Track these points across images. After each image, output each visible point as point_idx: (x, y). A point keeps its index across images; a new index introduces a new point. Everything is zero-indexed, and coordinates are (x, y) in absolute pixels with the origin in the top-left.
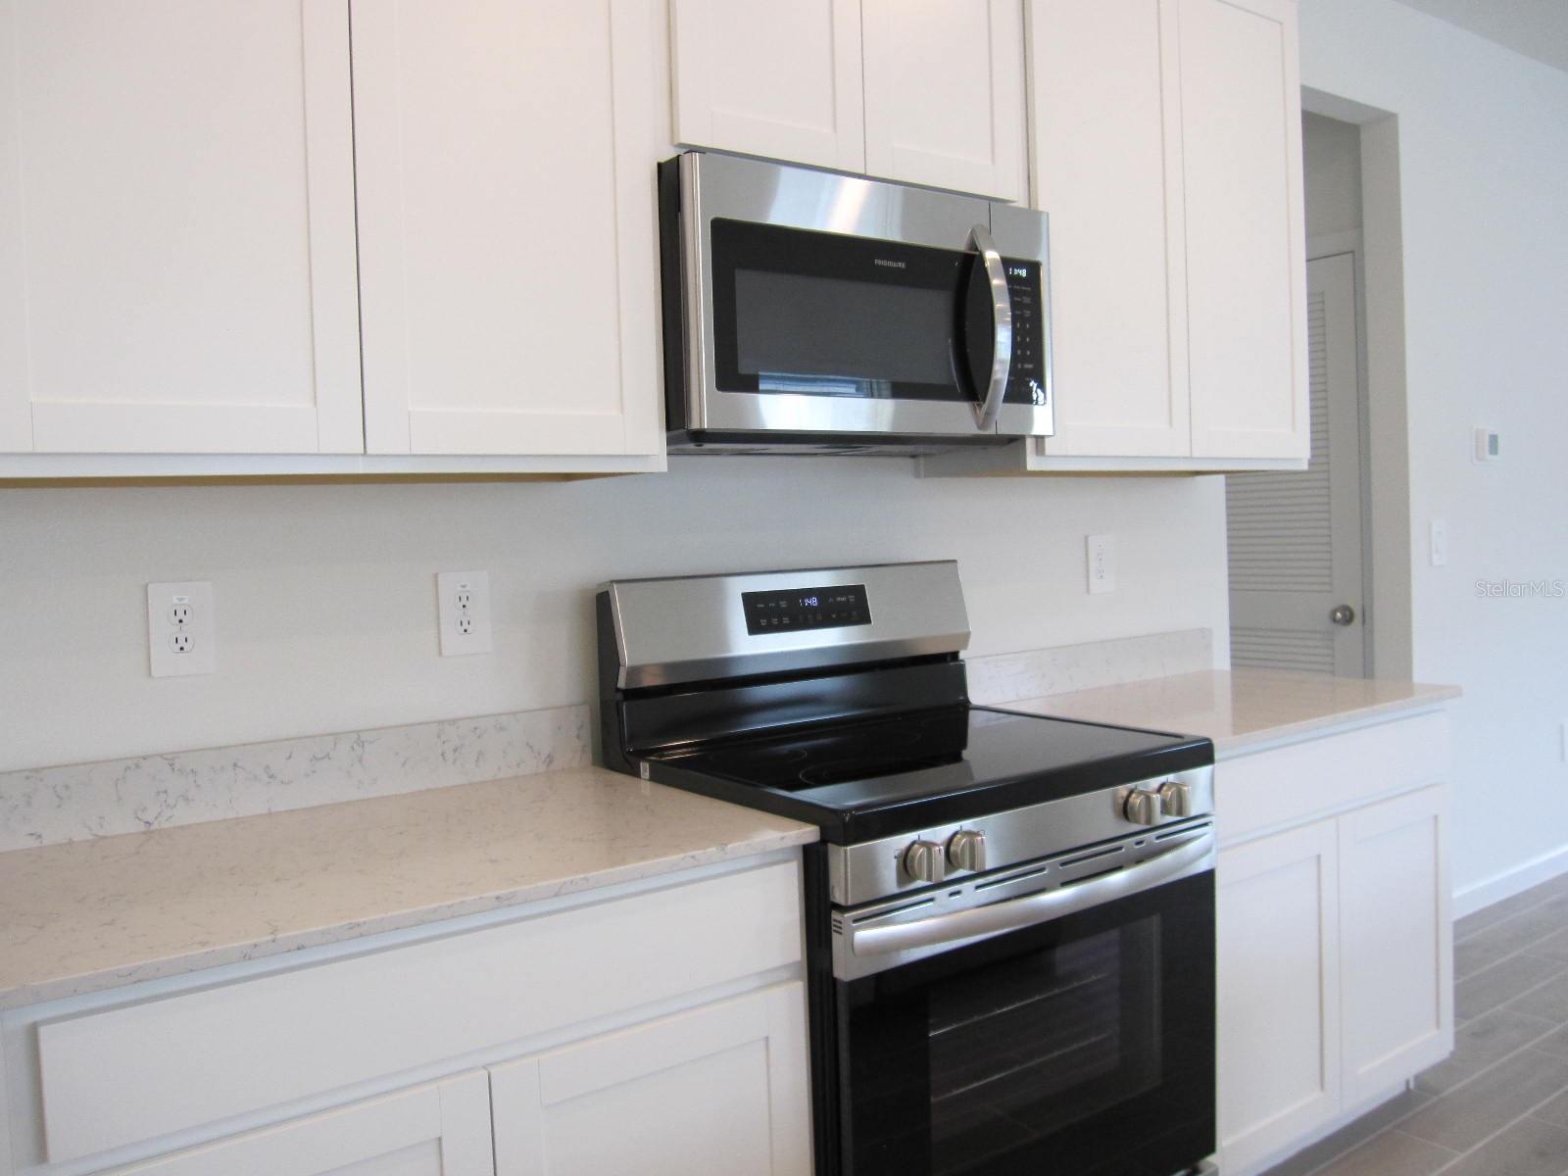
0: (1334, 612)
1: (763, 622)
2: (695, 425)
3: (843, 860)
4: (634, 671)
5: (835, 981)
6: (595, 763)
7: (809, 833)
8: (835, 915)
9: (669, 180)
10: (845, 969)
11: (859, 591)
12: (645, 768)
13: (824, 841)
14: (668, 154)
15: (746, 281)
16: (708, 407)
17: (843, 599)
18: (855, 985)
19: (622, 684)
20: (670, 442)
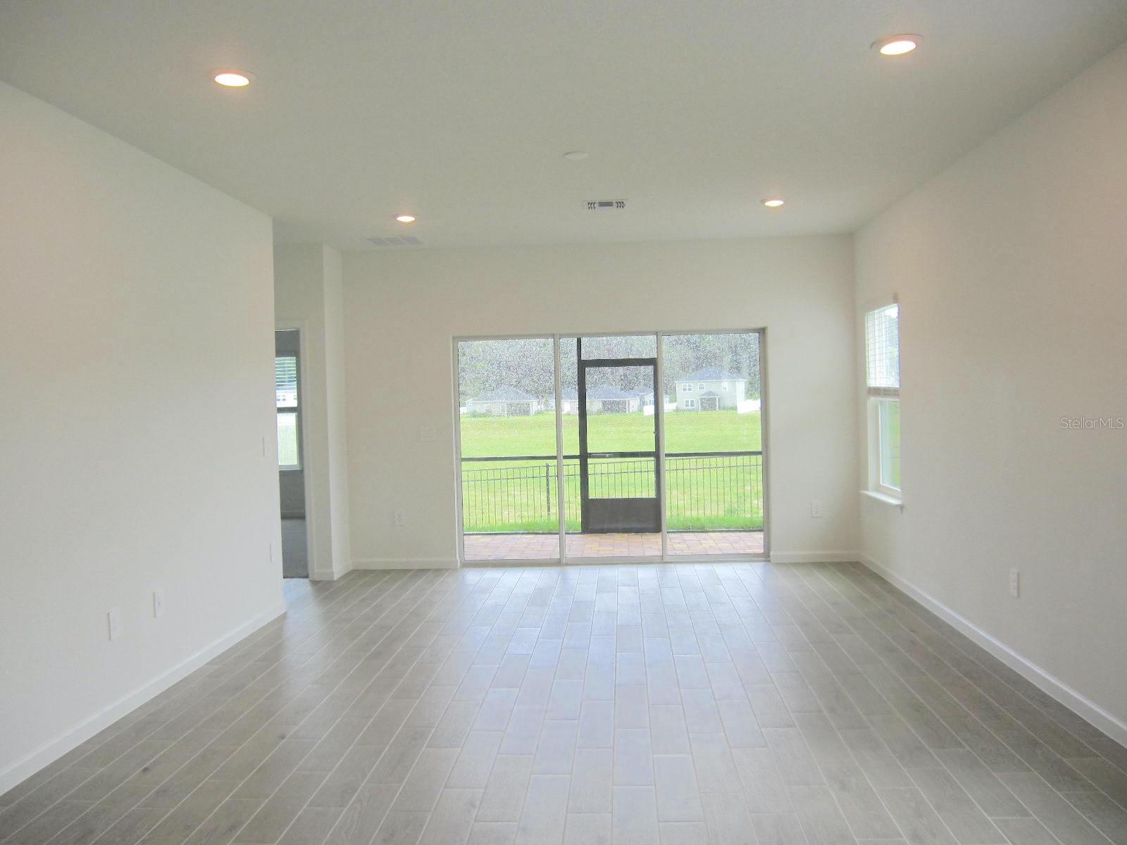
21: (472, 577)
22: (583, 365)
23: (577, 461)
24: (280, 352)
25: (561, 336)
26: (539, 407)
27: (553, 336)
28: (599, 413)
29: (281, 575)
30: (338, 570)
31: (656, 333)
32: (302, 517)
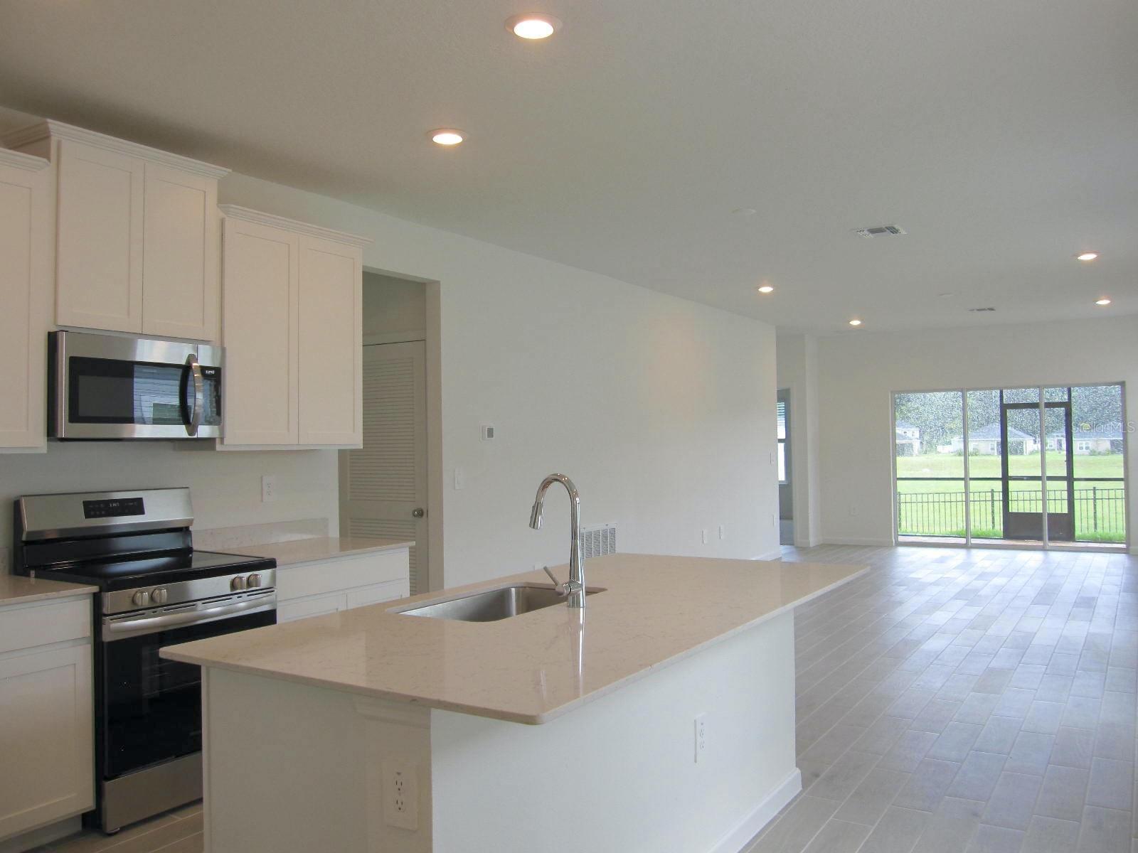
0: (414, 511)
1: (92, 513)
2: (59, 436)
3: (109, 597)
4: (29, 533)
5: (103, 643)
6: (10, 573)
7: (95, 589)
8: (104, 618)
9: (52, 339)
10: (107, 637)
11: (140, 500)
12: (33, 573)
13: (101, 591)
14: (53, 329)
15: (83, 380)
16: (64, 428)
17: (132, 504)
18: (111, 644)
19: (24, 538)
20: (48, 440)
21: (901, 550)
22: (1004, 408)
23: (1000, 482)
24: (780, 400)
25: (968, 390)
27: (957, 390)
29: (779, 543)
30: (812, 541)
31: (1040, 388)
32: (791, 518)
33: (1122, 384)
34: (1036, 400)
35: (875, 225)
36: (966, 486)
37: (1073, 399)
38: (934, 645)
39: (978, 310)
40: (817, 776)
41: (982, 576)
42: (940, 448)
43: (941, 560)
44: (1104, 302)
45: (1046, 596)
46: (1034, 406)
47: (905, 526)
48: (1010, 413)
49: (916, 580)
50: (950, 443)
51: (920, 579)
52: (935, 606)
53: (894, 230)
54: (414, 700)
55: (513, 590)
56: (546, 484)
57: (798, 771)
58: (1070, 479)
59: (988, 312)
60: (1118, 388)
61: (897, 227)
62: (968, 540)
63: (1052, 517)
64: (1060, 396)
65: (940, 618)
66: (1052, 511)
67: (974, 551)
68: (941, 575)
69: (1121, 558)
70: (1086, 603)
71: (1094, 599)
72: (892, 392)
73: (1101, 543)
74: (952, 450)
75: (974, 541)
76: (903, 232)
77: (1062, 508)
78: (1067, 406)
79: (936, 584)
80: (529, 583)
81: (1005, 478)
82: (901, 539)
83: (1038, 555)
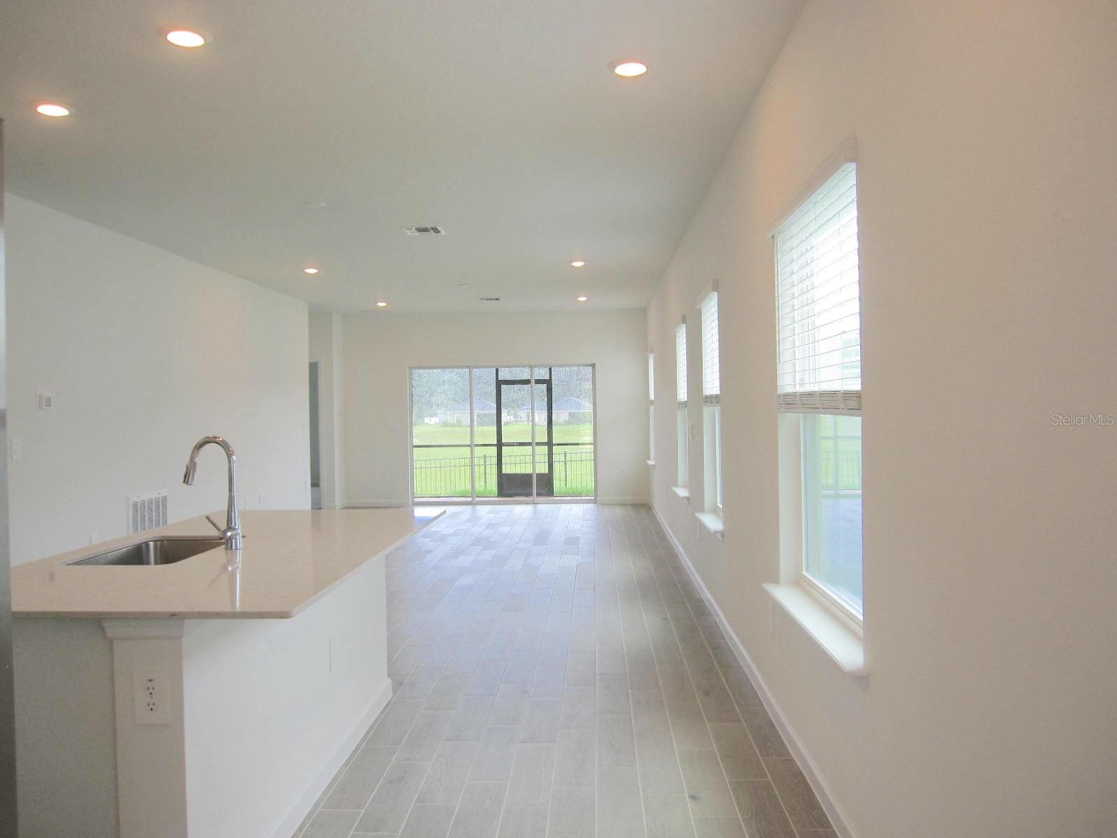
22: (499, 383)
23: (495, 448)
25: (473, 367)
26: (509, 417)
27: (468, 367)
28: (567, 423)
31: (531, 366)
33: (593, 366)
34: (528, 377)
35: (423, 225)
36: (472, 451)
37: (553, 377)
38: (464, 581)
39: (487, 299)
40: (401, 684)
41: (490, 526)
42: (427, 420)
43: (454, 515)
44: (582, 299)
45: (542, 537)
46: (527, 382)
47: (418, 489)
48: (503, 387)
49: (438, 532)
50: (436, 415)
51: (440, 532)
52: (457, 553)
53: (436, 231)
54: (173, 615)
55: (151, 544)
56: (200, 446)
57: (389, 681)
58: (550, 444)
59: (496, 301)
60: (590, 369)
61: (439, 228)
62: (472, 499)
63: (540, 476)
64: (542, 374)
65: (464, 561)
66: (537, 472)
67: (478, 507)
68: (456, 528)
69: (591, 506)
70: (572, 541)
71: (577, 538)
72: (409, 368)
73: (574, 496)
74: (437, 421)
75: (477, 499)
76: (443, 232)
77: (543, 469)
78: (548, 383)
79: (454, 534)
80: (164, 537)
81: (500, 445)
82: (416, 500)
83: (529, 508)
